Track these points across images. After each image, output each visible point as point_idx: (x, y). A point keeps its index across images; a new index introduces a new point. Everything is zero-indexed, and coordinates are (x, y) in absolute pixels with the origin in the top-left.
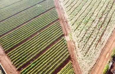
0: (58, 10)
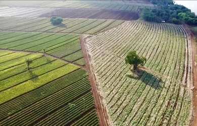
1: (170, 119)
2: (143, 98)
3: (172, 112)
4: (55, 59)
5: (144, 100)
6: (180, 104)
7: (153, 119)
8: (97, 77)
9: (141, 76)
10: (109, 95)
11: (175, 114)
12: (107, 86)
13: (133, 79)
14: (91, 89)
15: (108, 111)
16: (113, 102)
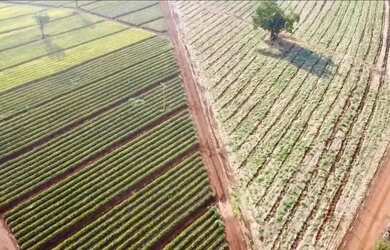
0: (196, 117)
1: (350, 129)
2: (293, 91)
3: (354, 119)
4: (102, 19)
5: (295, 96)
6: (371, 104)
7: (313, 130)
8: (193, 53)
9: (287, 52)
10: (217, 84)
11: (360, 121)
12: (215, 68)
13: (269, 58)
14: (179, 73)
15: (216, 114)
16: (228, 97)
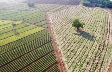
0: (56, 54)
1: (100, 57)
2: (83, 45)
3: (101, 53)
4: (30, 24)
5: (84, 47)
6: (106, 49)
7: (89, 57)
8: (55, 34)
9: (82, 34)
10: (62, 43)
11: (103, 54)
12: (61, 39)
13: (77, 35)
14: (51, 40)
15: (62, 53)
16: (65, 48)
